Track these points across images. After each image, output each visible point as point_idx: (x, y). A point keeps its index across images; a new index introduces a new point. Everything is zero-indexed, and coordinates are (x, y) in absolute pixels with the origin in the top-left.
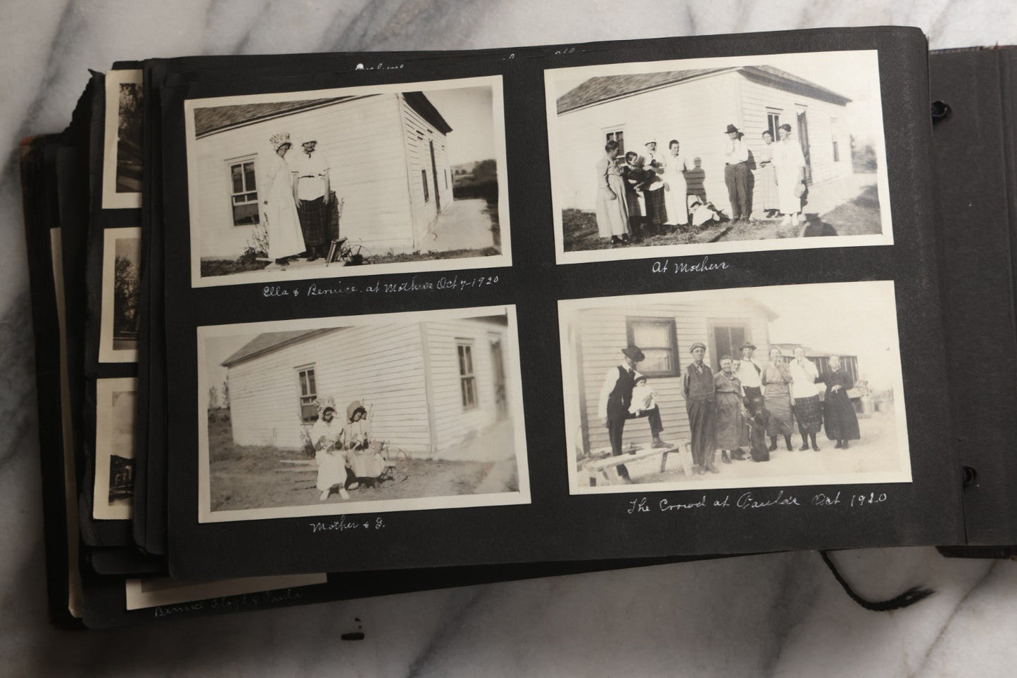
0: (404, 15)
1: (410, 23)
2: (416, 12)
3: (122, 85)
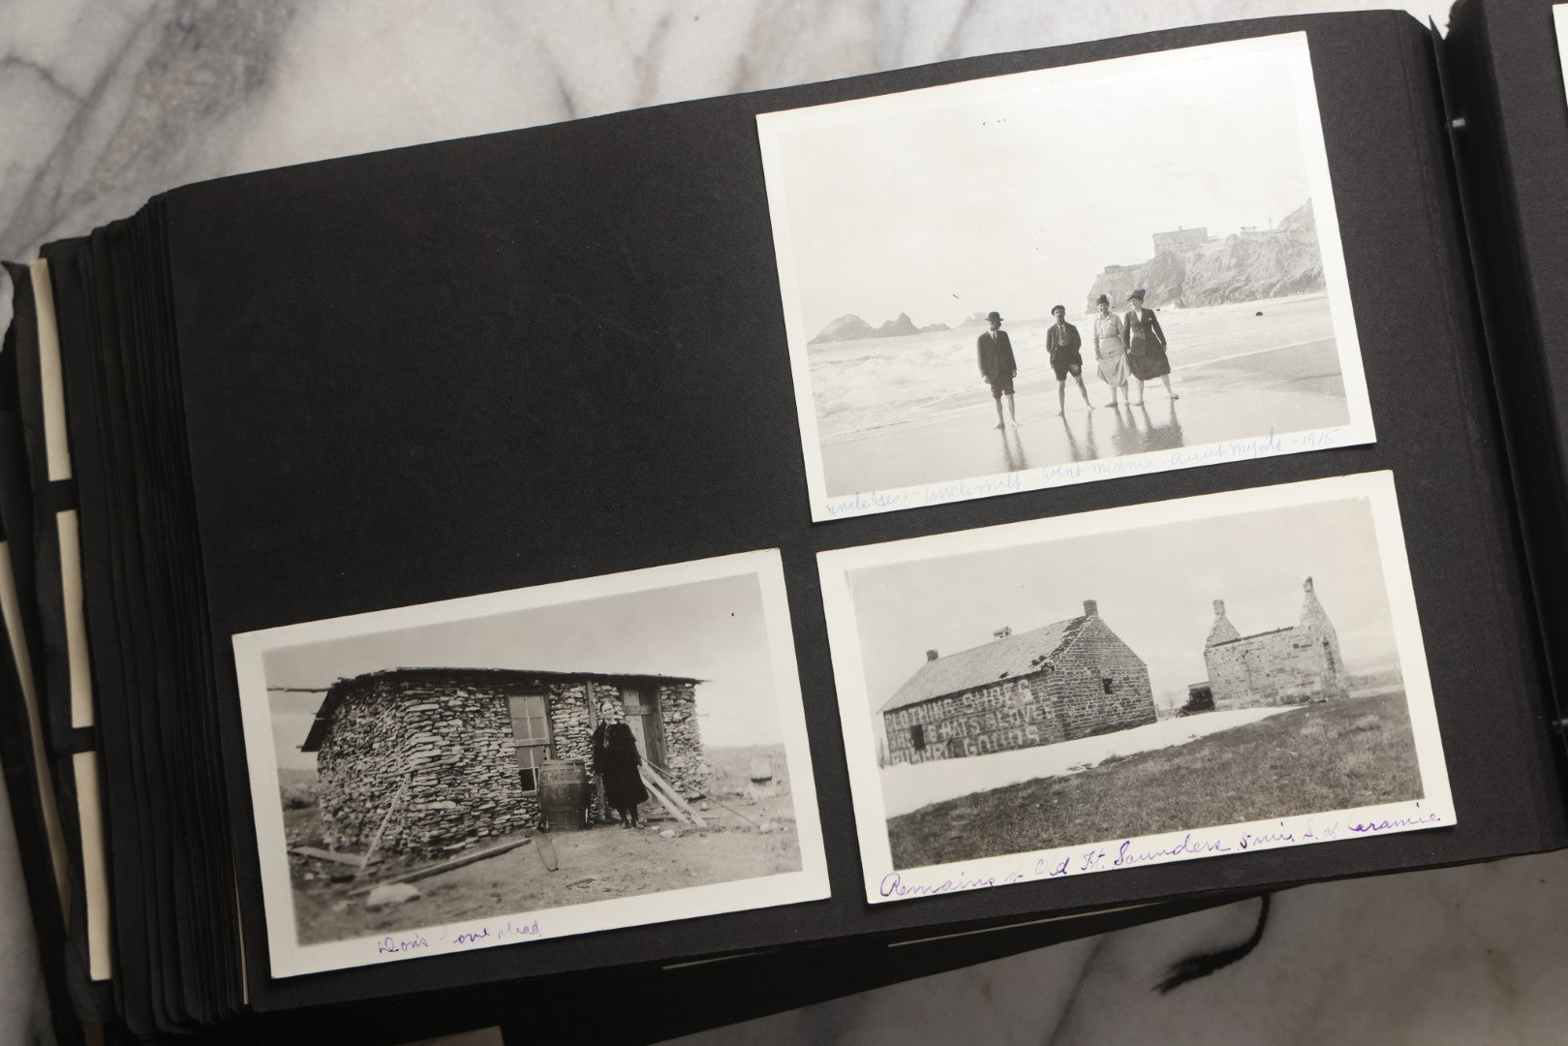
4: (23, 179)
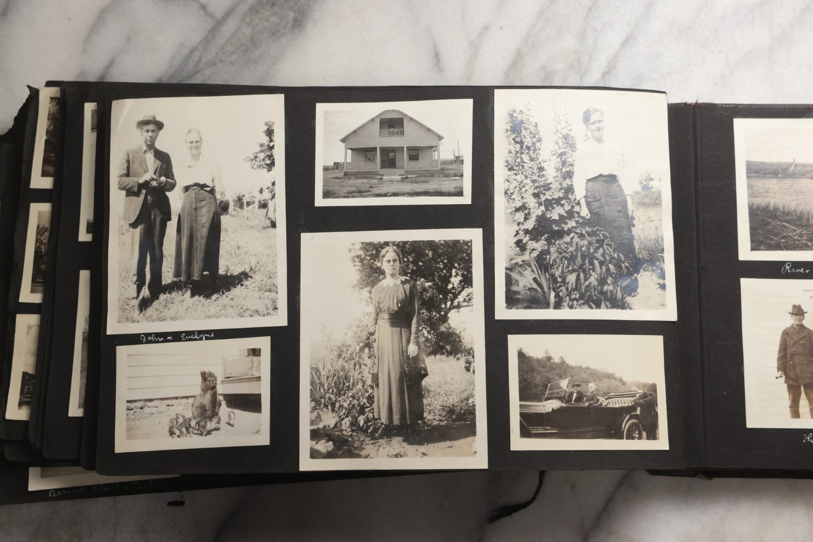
0: (229, 48)
1: (233, 53)
2: (238, 45)
3: (52, 98)
4: (185, 51)
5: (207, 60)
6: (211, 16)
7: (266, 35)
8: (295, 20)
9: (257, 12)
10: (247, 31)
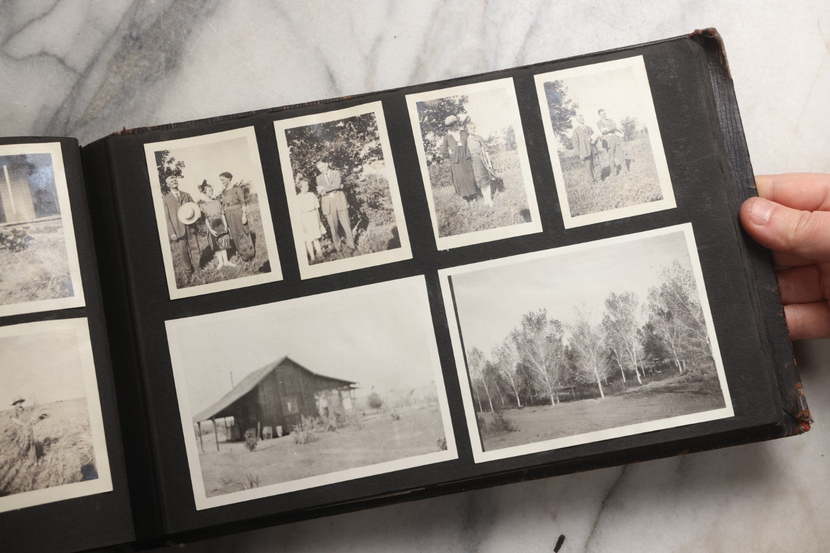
4: (50, 114)
5: (76, 120)
6: (73, 70)
7: (138, 82)
8: (168, 61)
9: (124, 58)
10: (116, 80)
